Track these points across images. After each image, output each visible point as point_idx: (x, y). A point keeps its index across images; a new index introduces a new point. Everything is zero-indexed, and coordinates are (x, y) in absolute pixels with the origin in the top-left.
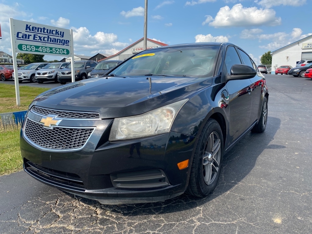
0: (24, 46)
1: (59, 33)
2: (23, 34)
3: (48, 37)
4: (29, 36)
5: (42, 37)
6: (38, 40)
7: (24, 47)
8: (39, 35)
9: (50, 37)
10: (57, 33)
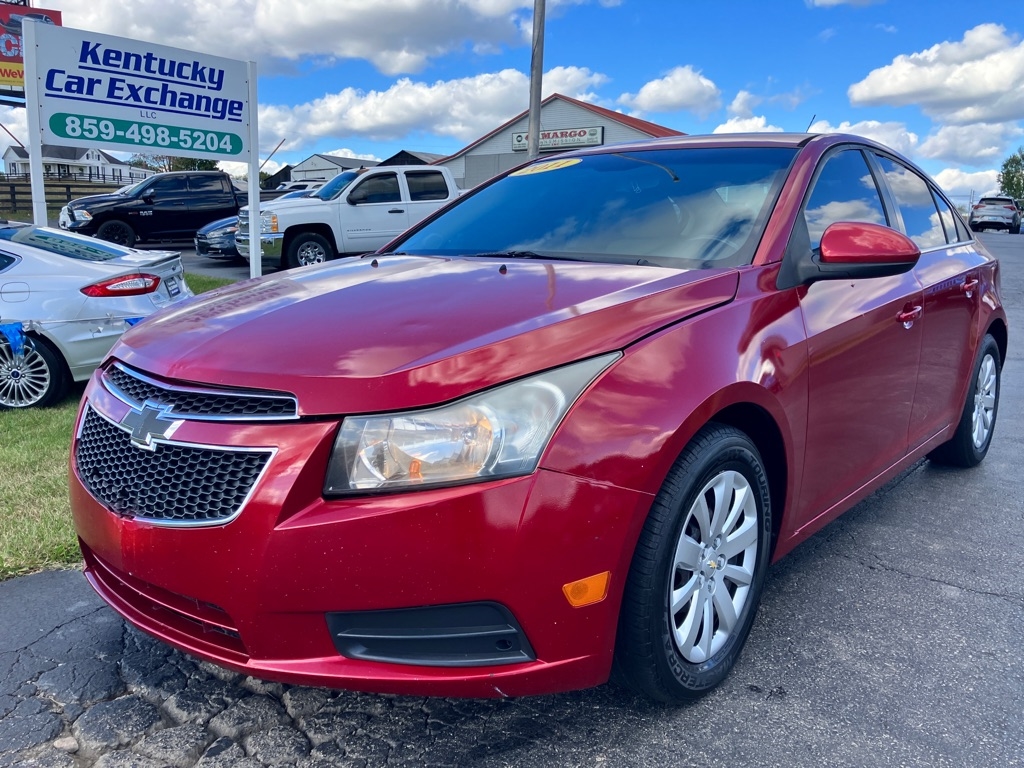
0: (73, 122)
1: (206, 73)
2: (69, 77)
3: (165, 87)
4: (92, 82)
5: (141, 87)
6: (127, 99)
7: (73, 126)
8: (130, 80)
9: (171, 87)
10: (197, 72)
